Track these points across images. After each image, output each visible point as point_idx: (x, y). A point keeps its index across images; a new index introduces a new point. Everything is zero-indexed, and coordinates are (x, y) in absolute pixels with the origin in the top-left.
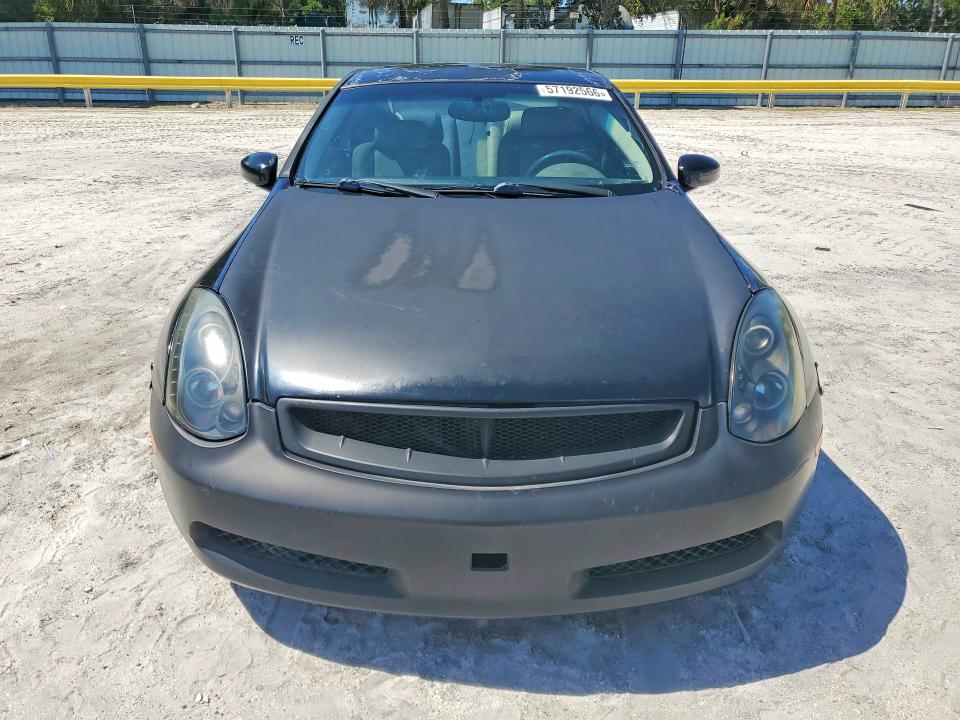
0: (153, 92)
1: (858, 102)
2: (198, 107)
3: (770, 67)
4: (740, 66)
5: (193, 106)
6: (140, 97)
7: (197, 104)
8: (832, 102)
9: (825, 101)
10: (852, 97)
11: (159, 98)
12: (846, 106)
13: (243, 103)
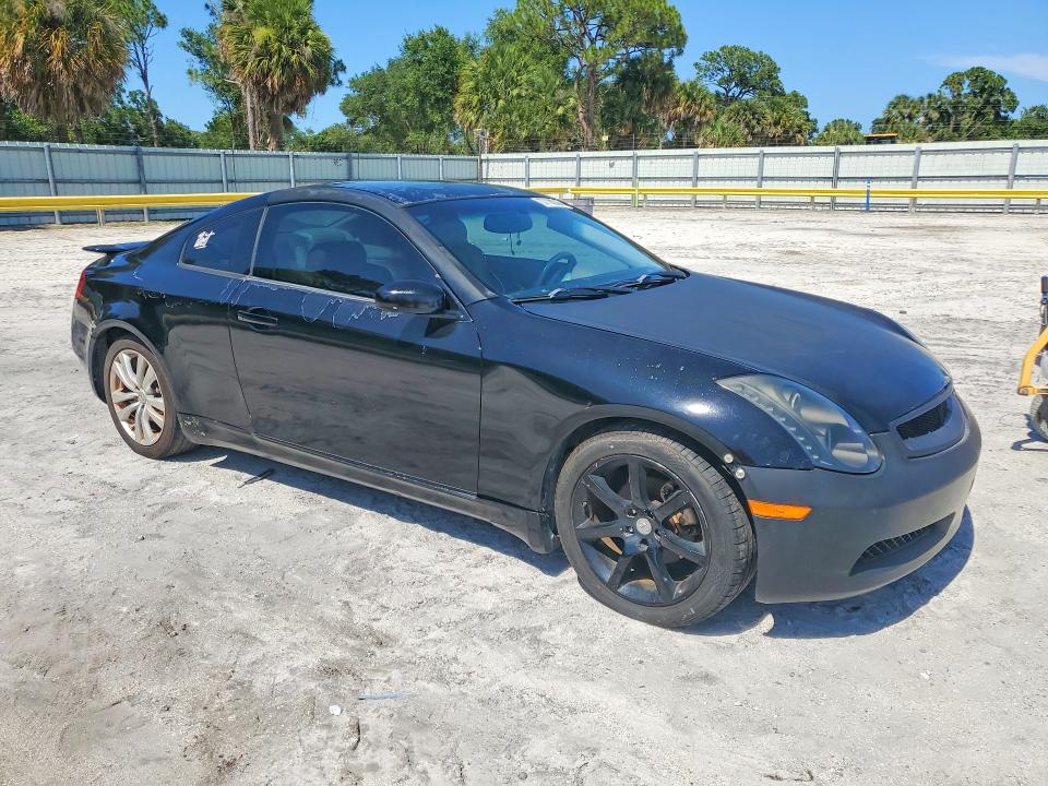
1: (159, 216)
3: (60, 183)
4: (22, 181)
8: (135, 216)
9: (127, 217)
10: (152, 211)
12: (150, 220)
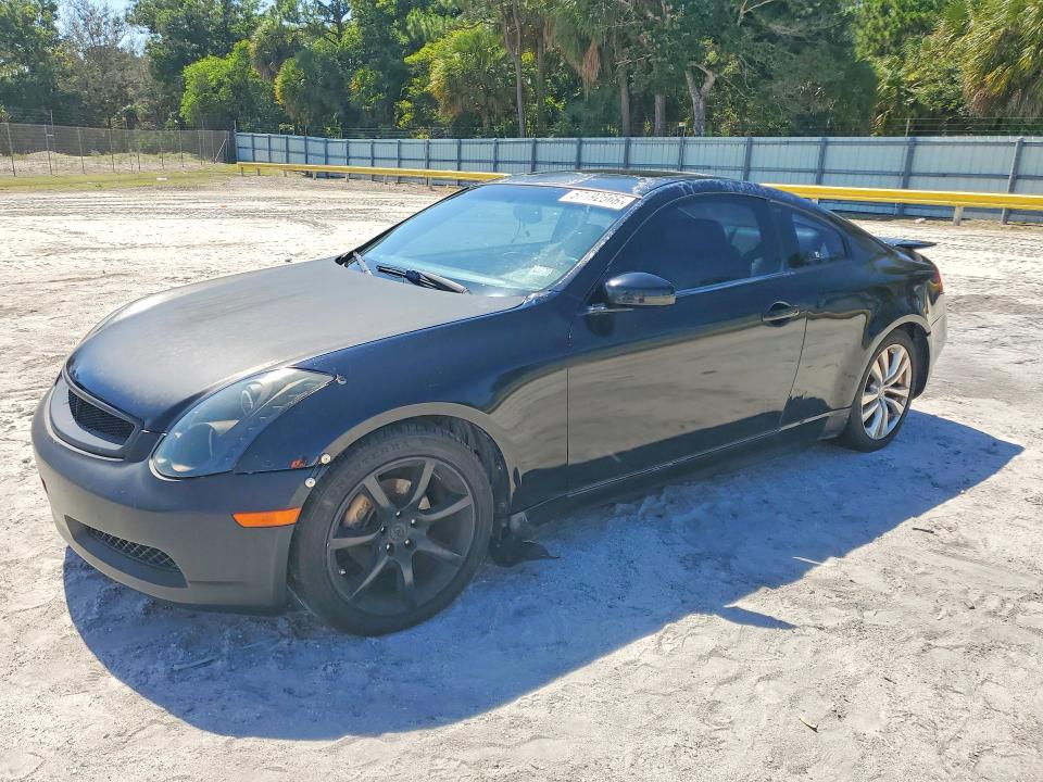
0: (905, 206)
2: (922, 222)
5: (918, 221)
6: (889, 210)
7: (920, 220)
11: (909, 211)
13: (1005, 222)
